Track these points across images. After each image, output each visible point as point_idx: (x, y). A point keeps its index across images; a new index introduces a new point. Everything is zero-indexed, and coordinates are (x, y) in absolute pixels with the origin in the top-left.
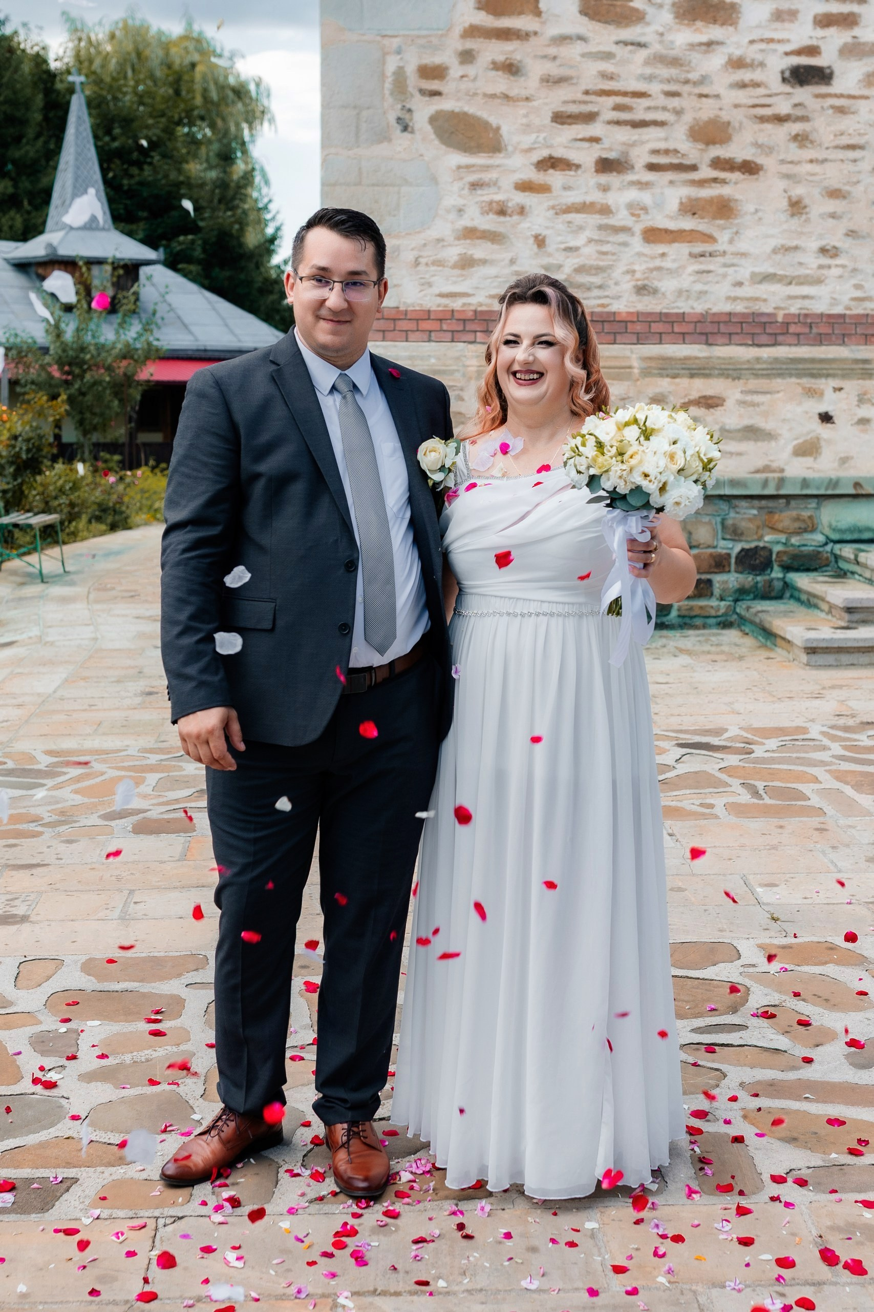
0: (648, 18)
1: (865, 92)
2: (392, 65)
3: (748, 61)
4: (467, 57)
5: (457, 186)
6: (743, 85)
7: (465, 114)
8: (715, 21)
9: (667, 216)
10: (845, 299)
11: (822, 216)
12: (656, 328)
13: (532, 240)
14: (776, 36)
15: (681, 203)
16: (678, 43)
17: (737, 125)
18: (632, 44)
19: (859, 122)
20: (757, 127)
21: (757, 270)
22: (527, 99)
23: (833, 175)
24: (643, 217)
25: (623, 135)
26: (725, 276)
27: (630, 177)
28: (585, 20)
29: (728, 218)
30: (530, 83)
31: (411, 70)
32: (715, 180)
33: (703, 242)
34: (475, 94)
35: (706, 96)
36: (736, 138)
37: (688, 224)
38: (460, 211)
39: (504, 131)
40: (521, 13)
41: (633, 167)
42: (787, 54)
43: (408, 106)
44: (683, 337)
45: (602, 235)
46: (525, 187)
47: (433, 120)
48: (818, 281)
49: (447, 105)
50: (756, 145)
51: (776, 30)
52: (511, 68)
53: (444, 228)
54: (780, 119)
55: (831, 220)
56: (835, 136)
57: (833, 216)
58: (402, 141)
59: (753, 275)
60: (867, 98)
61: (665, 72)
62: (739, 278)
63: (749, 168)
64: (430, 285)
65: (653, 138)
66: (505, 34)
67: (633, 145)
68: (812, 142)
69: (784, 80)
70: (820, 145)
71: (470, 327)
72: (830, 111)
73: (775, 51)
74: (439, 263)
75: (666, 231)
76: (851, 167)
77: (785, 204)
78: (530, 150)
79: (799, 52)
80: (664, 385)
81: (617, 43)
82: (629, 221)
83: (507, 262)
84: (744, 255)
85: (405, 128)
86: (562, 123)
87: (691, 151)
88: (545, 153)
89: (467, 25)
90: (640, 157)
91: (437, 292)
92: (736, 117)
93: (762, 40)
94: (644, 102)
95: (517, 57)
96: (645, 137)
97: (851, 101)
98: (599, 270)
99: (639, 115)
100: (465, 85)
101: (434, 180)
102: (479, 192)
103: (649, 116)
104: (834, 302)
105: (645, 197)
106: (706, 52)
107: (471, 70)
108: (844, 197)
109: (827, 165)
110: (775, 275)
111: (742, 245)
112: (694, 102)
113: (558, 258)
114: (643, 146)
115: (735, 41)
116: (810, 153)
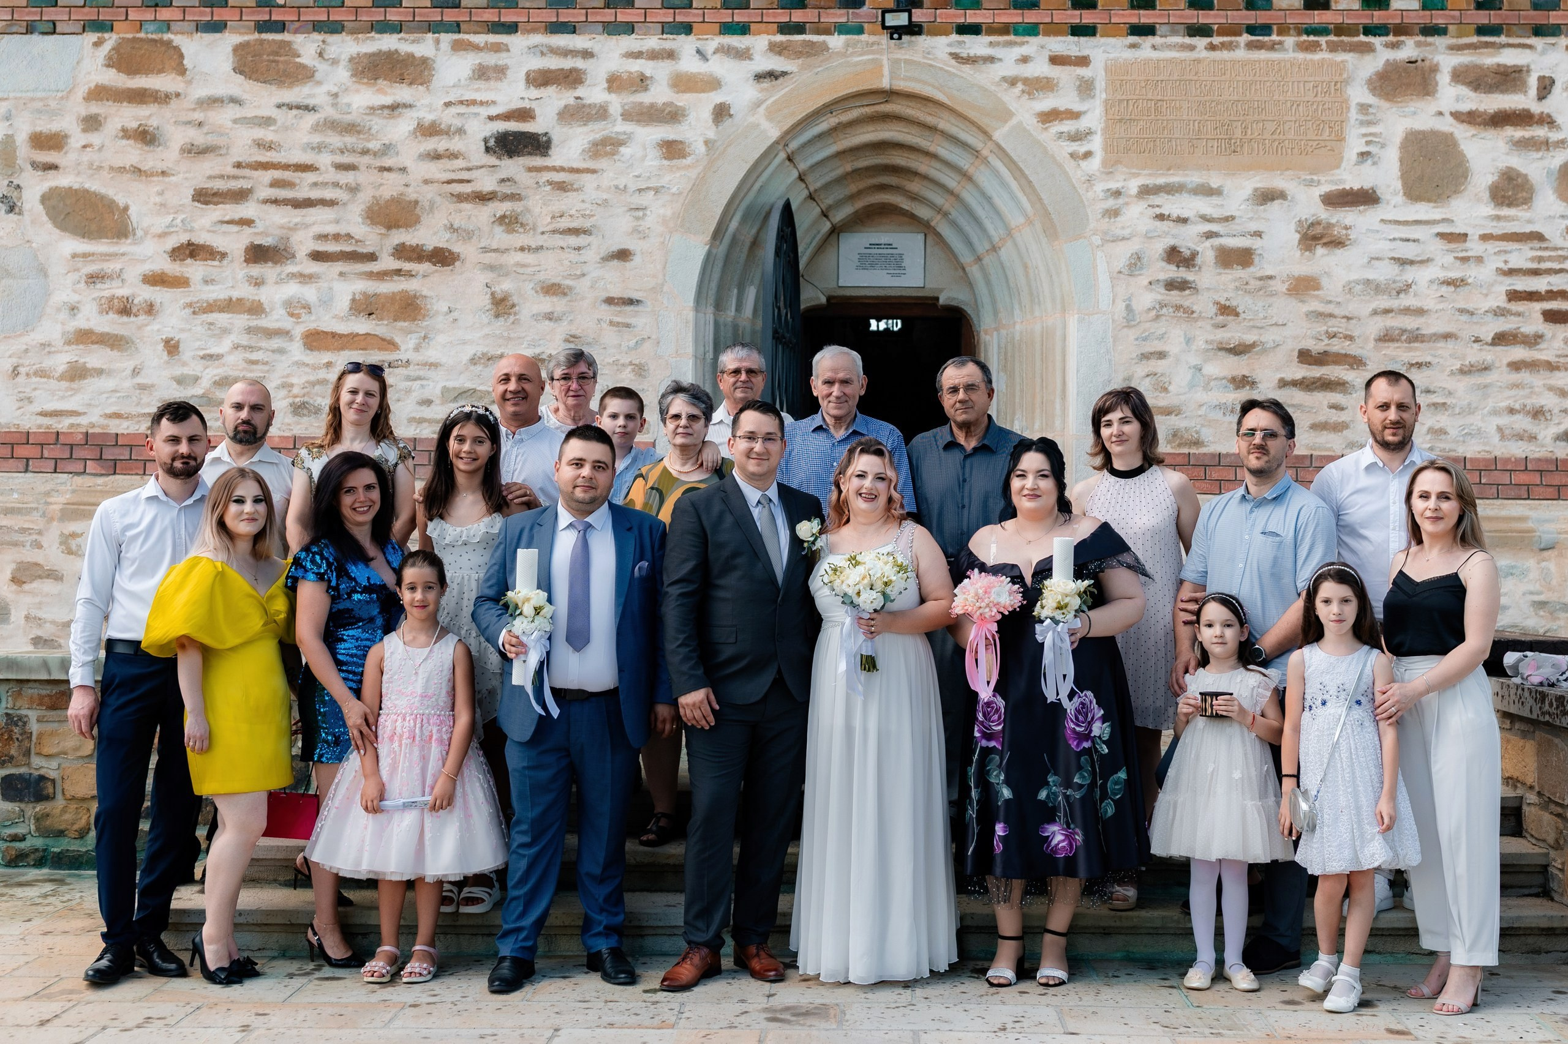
0: (318, 76)
1: (590, 164)
3: (443, 126)
4: (92, 123)
5: (73, 277)
6: (436, 156)
7: (87, 191)
8: (402, 80)
9: (335, 317)
11: (536, 317)
13: (161, 346)
14: (478, 97)
15: (353, 300)
16: (355, 106)
17: (427, 204)
18: (298, 107)
19: (583, 201)
20: (452, 207)
21: (451, 384)
22: (163, 173)
23: (550, 266)
24: (304, 317)
25: (282, 217)
26: (408, 391)
27: (291, 268)
28: (240, 78)
29: (414, 320)
30: (167, 156)
31: (22, 138)
32: (398, 272)
33: (380, 349)
34: (100, 168)
35: (389, 169)
36: (425, 219)
37: (362, 326)
38: (73, 309)
39: (133, 212)
40: (161, 71)
41: (294, 256)
42: (491, 118)
43: (16, 182)
45: (254, 341)
46: (156, 280)
49: (63, 180)
50: (452, 228)
51: (478, 90)
52: (145, 137)
53: (52, 329)
54: (483, 198)
55: (547, 322)
56: (553, 217)
57: (550, 317)
58: (5, 223)
59: (445, 390)
60: (594, 171)
61: (335, 140)
62: (427, 394)
63: (442, 258)
64: (30, 400)
65: (320, 220)
66: (140, 97)
67: (295, 228)
68: (522, 225)
69: (488, 150)
70: (534, 229)
71: (78, 453)
72: (548, 188)
73: (477, 114)
74: (42, 373)
75: (334, 335)
76: (573, 256)
77: (486, 301)
78: (163, 235)
79: (507, 116)
81: (279, 106)
82: (287, 323)
83: (129, 372)
84: (434, 365)
85: (11, 209)
86: (206, 203)
87: (368, 236)
88: (184, 238)
89: (93, 85)
90: (303, 243)
91: (39, 410)
92: (428, 194)
93: (461, 102)
94: (310, 177)
95: (154, 122)
96: (309, 220)
97: (576, 176)
99: (304, 193)
100: (87, 156)
101: (43, 271)
102: (99, 286)
103: (315, 194)
105: (309, 293)
106: (391, 117)
107: (95, 138)
108: (565, 294)
109: (541, 256)
110: (475, 391)
111: (432, 353)
112: (375, 177)
113: (194, 368)
114: (307, 230)
115: (427, 103)
116: (521, 238)
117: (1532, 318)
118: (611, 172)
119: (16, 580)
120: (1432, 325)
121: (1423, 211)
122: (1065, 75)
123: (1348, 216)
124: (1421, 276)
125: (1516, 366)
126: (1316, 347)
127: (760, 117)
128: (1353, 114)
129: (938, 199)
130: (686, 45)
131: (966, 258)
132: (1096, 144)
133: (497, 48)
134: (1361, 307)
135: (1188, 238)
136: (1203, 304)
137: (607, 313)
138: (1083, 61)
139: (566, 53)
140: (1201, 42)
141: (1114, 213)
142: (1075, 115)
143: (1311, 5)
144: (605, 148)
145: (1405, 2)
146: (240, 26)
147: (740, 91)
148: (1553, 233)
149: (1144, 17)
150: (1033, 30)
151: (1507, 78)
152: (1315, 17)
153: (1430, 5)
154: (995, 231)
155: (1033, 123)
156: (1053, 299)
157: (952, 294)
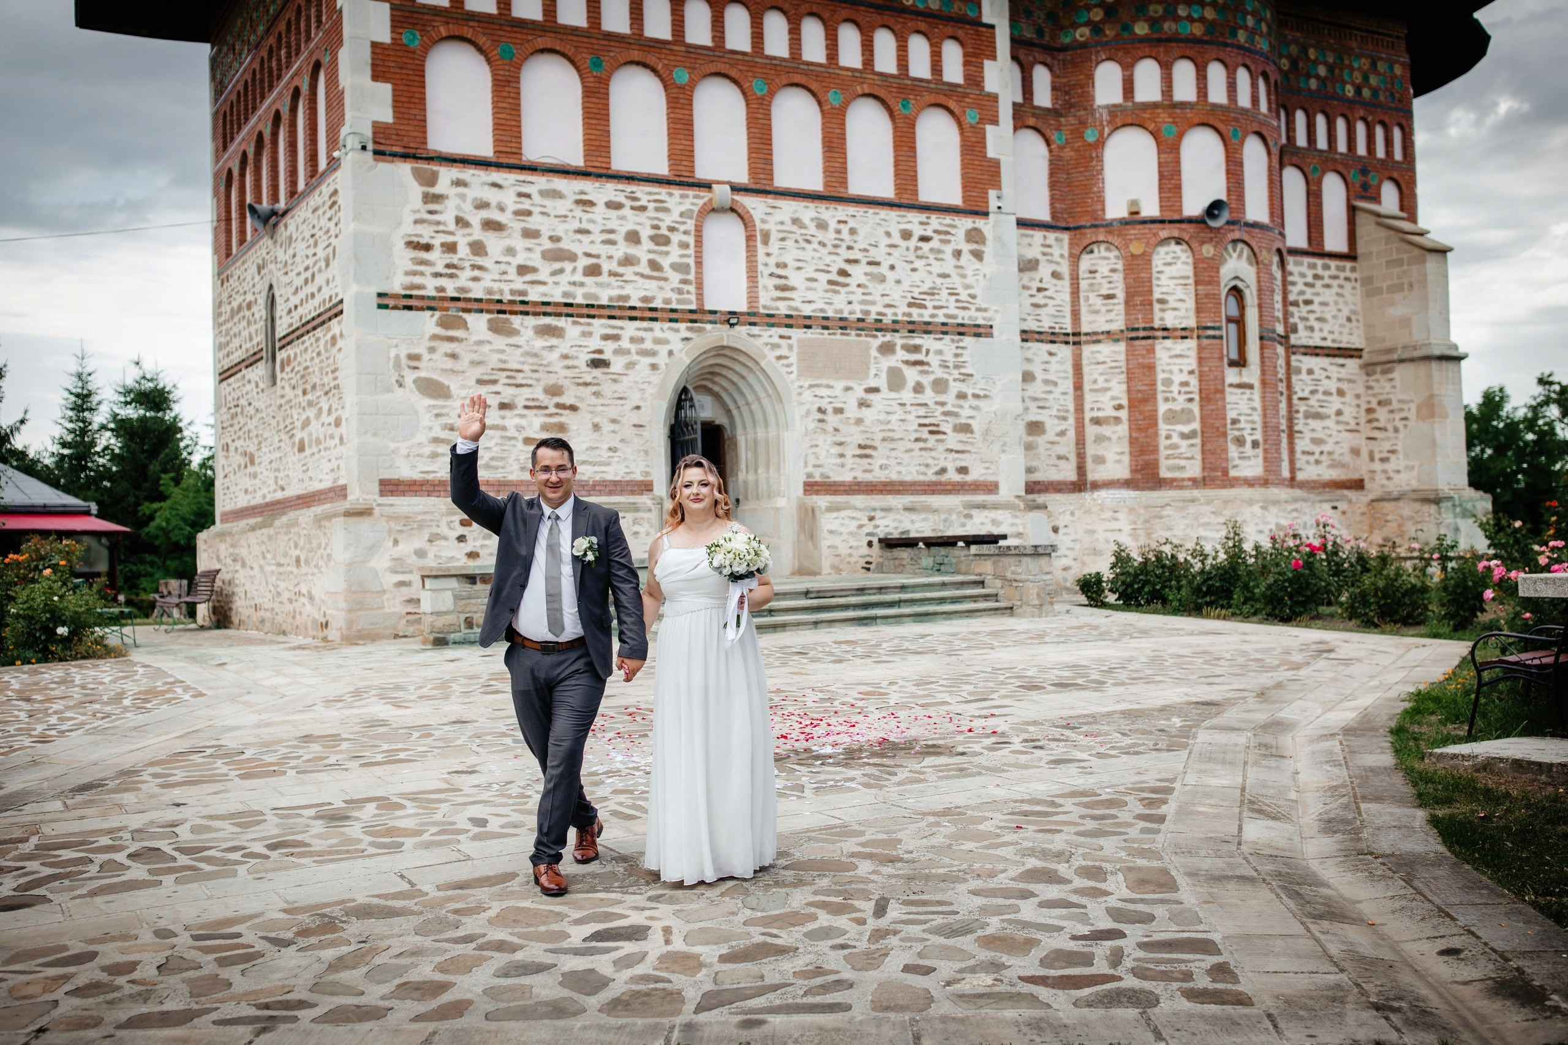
0: (521, 333)
1: (625, 372)
2: (393, 353)
3: (570, 356)
4: (432, 350)
5: (428, 416)
6: (568, 367)
7: (432, 379)
8: (554, 336)
9: (535, 432)
10: (622, 473)
11: (608, 432)
14: (583, 344)
15: (542, 425)
16: (536, 346)
17: (566, 387)
18: (514, 346)
19: (623, 386)
20: (576, 388)
22: (463, 372)
23: (612, 412)
24: (523, 432)
25: (512, 391)
27: (516, 412)
28: (490, 333)
30: (463, 364)
31: (403, 356)
32: (557, 414)
34: (436, 369)
35: (551, 373)
36: (566, 393)
38: (431, 428)
39: (451, 388)
40: (459, 329)
41: (517, 407)
42: (588, 353)
43: (402, 374)
47: (415, 381)
48: (608, 464)
49: (422, 374)
50: (576, 397)
51: (583, 341)
52: (454, 356)
53: (422, 437)
54: (586, 384)
55: (613, 434)
56: (612, 393)
57: (613, 432)
58: (399, 391)
60: (626, 375)
61: (530, 360)
63: (573, 408)
64: (416, 467)
65: (526, 392)
66: (451, 339)
67: (516, 396)
68: (602, 396)
69: (588, 365)
70: (606, 397)
72: (610, 381)
73: (583, 351)
74: (419, 455)
76: (621, 408)
77: (592, 425)
79: (594, 352)
81: (507, 345)
82: (516, 434)
85: (400, 385)
86: (481, 384)
87: (545, 400)
89: (431, 334)
90: (521, 402)
91: (421, 471)
92: (566, 383)
93: (577, 346)
94: (520, 375)
95: (457, 351)
96: (522, 392)
97: (619, 376)
98: (502, 459)
99: (519, 381)
100: (431, 364)
101: (416, 412)
102: (441, 419)
103: (524, 382)
104: (616, 474)
105: (523, 422)
106: (550, 351)
107: (434, 356)
108: (618, 423)
109: (609, 407)
110: (588, 461)
112: (545, 376)
114: (522, 396)
115: (564, 346)
116: (601, 401)
117: (925, 434)
118: (633, 376)
119: (430, 541)
120: (897, 436)
121: (893, 395)
122: (783, 342)
123: (872, 397)
124: (894, 418)
125: (921, 449)
126: (863, 443)
127: (683, 355)
128: (872, 360)
129: (725, 384)
130: (656, 325)
131: (732, 406)
132: (794, 368)
133: (589, 324)
134: (877, 429)
135: (823, 403)
136: (829, 428)
137: (634, 430)
138: (789, 338)
139: (614, 327)
140: (826, 332)
141: (800, 394)
142: (786, 358)
143: (859, 320)
144: (631, 365)
145: (887, 320)
146: (489, 311)
147: (677, 345)
148: (931, 403)
149: (808, 322)
150: (773, 325)
151: (916, 349)
152: (861, 325)
153: (894, 322)
154: (750, 398)
155: (773, 360)
156: (778, 425)
157: (721, 420)
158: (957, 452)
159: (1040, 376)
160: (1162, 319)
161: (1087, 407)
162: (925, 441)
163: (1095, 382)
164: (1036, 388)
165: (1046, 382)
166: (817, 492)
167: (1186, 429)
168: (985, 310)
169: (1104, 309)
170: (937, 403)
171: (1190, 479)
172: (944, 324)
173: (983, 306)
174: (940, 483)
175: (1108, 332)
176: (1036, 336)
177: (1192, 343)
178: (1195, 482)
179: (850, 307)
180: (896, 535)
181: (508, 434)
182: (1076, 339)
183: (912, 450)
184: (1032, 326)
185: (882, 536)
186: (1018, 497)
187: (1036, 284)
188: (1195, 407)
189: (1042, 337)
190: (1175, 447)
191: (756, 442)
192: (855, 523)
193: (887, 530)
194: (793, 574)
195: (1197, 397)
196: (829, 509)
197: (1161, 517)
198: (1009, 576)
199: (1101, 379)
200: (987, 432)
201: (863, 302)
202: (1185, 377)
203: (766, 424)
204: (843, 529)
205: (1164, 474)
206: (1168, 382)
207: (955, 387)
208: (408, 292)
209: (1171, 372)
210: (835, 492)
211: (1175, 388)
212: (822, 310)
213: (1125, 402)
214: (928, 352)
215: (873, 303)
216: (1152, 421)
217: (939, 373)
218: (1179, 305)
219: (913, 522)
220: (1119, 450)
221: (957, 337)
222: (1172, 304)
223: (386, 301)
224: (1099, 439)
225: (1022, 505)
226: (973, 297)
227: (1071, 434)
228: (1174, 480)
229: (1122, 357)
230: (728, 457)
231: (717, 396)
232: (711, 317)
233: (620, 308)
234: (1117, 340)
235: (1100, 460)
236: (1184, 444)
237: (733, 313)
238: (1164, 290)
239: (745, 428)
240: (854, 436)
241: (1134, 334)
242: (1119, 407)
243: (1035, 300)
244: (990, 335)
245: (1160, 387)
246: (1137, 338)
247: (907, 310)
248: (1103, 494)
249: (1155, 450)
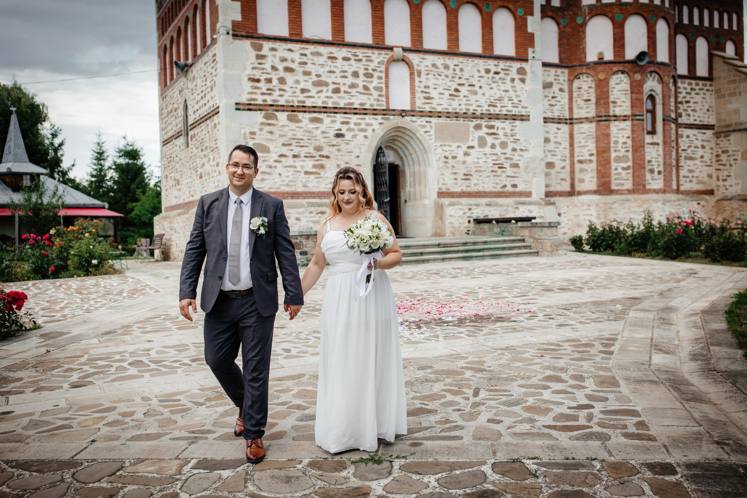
0: (303, 121)
1: (352, 139)
2: (243, 131)
3: (326, 132)
4: (261, 130)
6: (325, 137)
7: (261, 143)
8: (318, 123)
9: (309, 168)
12: (308, 195)
13: (278, 174)
14: (332, 126)
15: (312, 165)
16: (310, 127)
17: (324, 147)
18: (300, 127)
19: (351, 146)
20: (329, 147)
22: (276, 140)
23: (346, 159)
24: (304, 169)
25: (299, 149)
26: (323, 182)
27: (300, 159)
28: (288, 121)
29: (323, 169)
30: (275, 137)
31: (247, 133)
32: (320, 160)
33: (318, 174)
34: (263, 139)
35: (317, 140)
36: (324, 150)
37: (314, 170)
39: (270, 148)
40: (273, 120)
41: (301, 157)
42: (334, 130)
43: (247, 141)
44: (314, 197)
46: (276, 161)
49: (256, 141)
50: (329, 152)
52: (271, 133)
54: (334, 146)
56: (346, 149)
60: (353, 141)
61: (308, 134)
62: (327, 183)
63: (327, 157)
65: (305, 150)
66: (270, 125)
67: (301, 151)
69: (334, 136)
70: (343, 152)
72: (345, 144)
73: (332, 130)
75: (309, 172)
78: (276, 153)
79: (337, 130)
80: (312, 209)
81: (296, 127)
82: (301, 170)
84: (327, 177)
86: (284, 146)
87: (314, 153)
88: (280, 153)
89: (260, 122)
90: (303, 154)
92: (324, 145)
93: (329, 127)
94: (302, 141)
95: (273, 130)
96: (303, 150)
97: (349, 142)
98: (294, 181)
99: (302, 144)
100: (260, 136)
103: (304, 145)
105: (304, 164)
106: (316, 130)
107: (262, 133)
111: (327, 175)
112: (314, 141)
113: (284, 179)
114: (303, 152)
115: (323, 127)
116: (341, 153)
117: (496, 168)
118: (356, 141)
120: (482, 169)
121: (481, 150)
122: (427, 124)
123: (470, 151)
124: (481, 161)
125: (494, 176)
126: (466, 173)
127: (379, 131)
128: (471, 133)
129: (400, 145)
130: (367, 117)
131: (403, 156)
132: (433, 137)
133: (335, 117)
134: (473, 166)
135: (447, 154)
136: (450, 165)
138: (430, 122)
139: (347, 118)
140: (448, 119)
141: (436, 149)
142: (429, 132)
143: (465, 113)
144: (355, 136)
145: (478, 113)
146: (287, 111)
147: (376, 126)
148: (499, 153)
149: (440, 115)
150: (423, 116)
151: (492, 127)
152: (465, 116)
153: (482, 114)
154: (412, 151)
155: (423, 133)
156: (425, 164)
157: (398, 162)
158: (512, 177)
159: (553, 140)
160: (614, 111)
161: (576, 154)
162: (496, 172)
163: (580, 142)
164: (551, 146)
165: (556, 143)
166: (444, 197)
167: (625, 165)
168: (526, 108)
169: (585, 106)
170: (502, 153)
171: (626, 190)
172: (506, 115)
173: (525, 106)
174: (503, 192)
175: (587, 118)
176: (551, 120)
177: (629, 123)
178: (629, 192)
179: (460, 107)
180: (482, 217)
181: (297, 169)
182: (571, 121)
183: (489, 176)
184: (549, 115)
185: (475, 218)
186: (541, 199)
187: (551, 95)
188: (630, 155)
189: (554, 121)
190: (619, 174)
191: (414, 173)
192: (462, 212)
193: (478, 215)
194: (432, 236)
195: (630, 149)
196: (451, 205)
197: (612, 209)
198: (537, 237)
199: (583, 141)
200: (526, 167)
201: (466, 105)
202: (625, 140)
203: (419, 164)
204: (456, 215)
205: (614, 187)
206: (616, 142)
207: (511, 146)
208: (250, 102)
209: (618, 137)
210: (453, 197)
211: (620, 145)
212: (447, 109)
213: (595, 152)
214: (498, 128)
215: (471, 105)
216: (608, 161)
217: (503, 139)
218: (622, 104)
219: (490, 211)
220: (591, 176)
221: (512, 121)
222: (619, 103)
223: (239, 107)
224: (582, 170)
225: (543, 203)
226: (520, 101)
227: (568, 168)
228: (618, 190)
229: (594, 130)
230: (401, 180)
231: (396, 151)
232: (393, 113)
233: (350, 109)
234: (591, 122)
235: (582, 181)
236: (624, 172)
237: (403, 111)
238: (615, 96)
239: (409, 166)
240: (462, 170)
241: (600, 119)
242: (592, 155)
243: (551, 103)
244: (528, 120)
245: (612, 145)
246: (601, 121)
247: (488, 108)
248: (583, 197)
249: (609, 176)
